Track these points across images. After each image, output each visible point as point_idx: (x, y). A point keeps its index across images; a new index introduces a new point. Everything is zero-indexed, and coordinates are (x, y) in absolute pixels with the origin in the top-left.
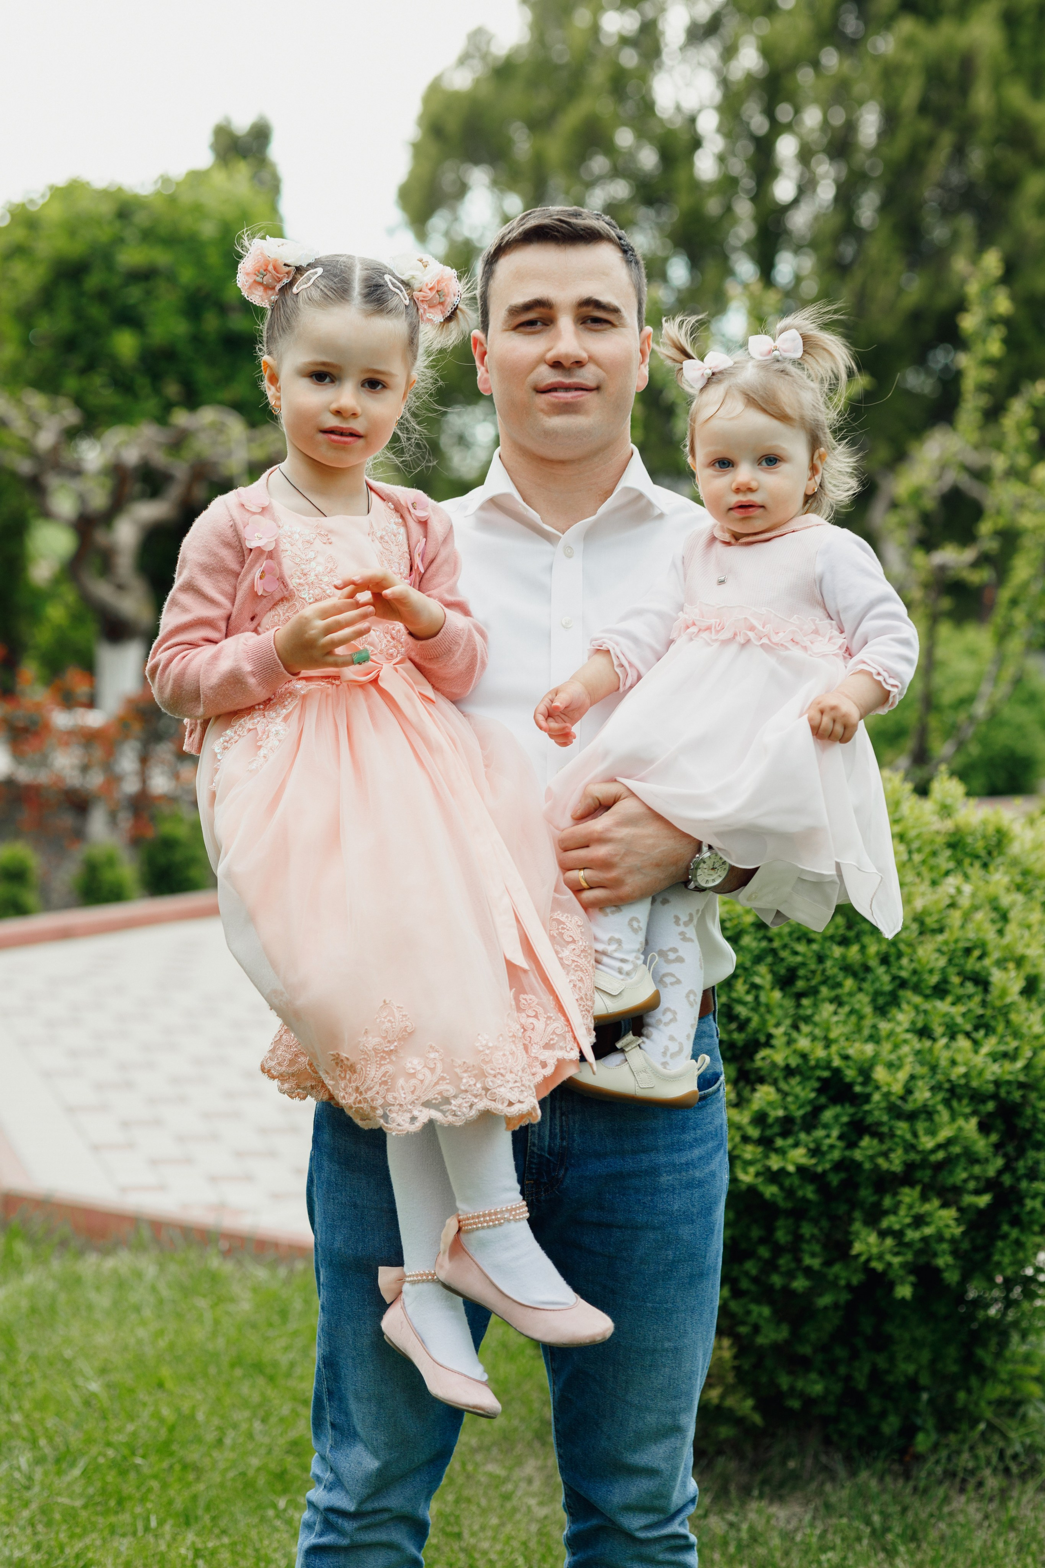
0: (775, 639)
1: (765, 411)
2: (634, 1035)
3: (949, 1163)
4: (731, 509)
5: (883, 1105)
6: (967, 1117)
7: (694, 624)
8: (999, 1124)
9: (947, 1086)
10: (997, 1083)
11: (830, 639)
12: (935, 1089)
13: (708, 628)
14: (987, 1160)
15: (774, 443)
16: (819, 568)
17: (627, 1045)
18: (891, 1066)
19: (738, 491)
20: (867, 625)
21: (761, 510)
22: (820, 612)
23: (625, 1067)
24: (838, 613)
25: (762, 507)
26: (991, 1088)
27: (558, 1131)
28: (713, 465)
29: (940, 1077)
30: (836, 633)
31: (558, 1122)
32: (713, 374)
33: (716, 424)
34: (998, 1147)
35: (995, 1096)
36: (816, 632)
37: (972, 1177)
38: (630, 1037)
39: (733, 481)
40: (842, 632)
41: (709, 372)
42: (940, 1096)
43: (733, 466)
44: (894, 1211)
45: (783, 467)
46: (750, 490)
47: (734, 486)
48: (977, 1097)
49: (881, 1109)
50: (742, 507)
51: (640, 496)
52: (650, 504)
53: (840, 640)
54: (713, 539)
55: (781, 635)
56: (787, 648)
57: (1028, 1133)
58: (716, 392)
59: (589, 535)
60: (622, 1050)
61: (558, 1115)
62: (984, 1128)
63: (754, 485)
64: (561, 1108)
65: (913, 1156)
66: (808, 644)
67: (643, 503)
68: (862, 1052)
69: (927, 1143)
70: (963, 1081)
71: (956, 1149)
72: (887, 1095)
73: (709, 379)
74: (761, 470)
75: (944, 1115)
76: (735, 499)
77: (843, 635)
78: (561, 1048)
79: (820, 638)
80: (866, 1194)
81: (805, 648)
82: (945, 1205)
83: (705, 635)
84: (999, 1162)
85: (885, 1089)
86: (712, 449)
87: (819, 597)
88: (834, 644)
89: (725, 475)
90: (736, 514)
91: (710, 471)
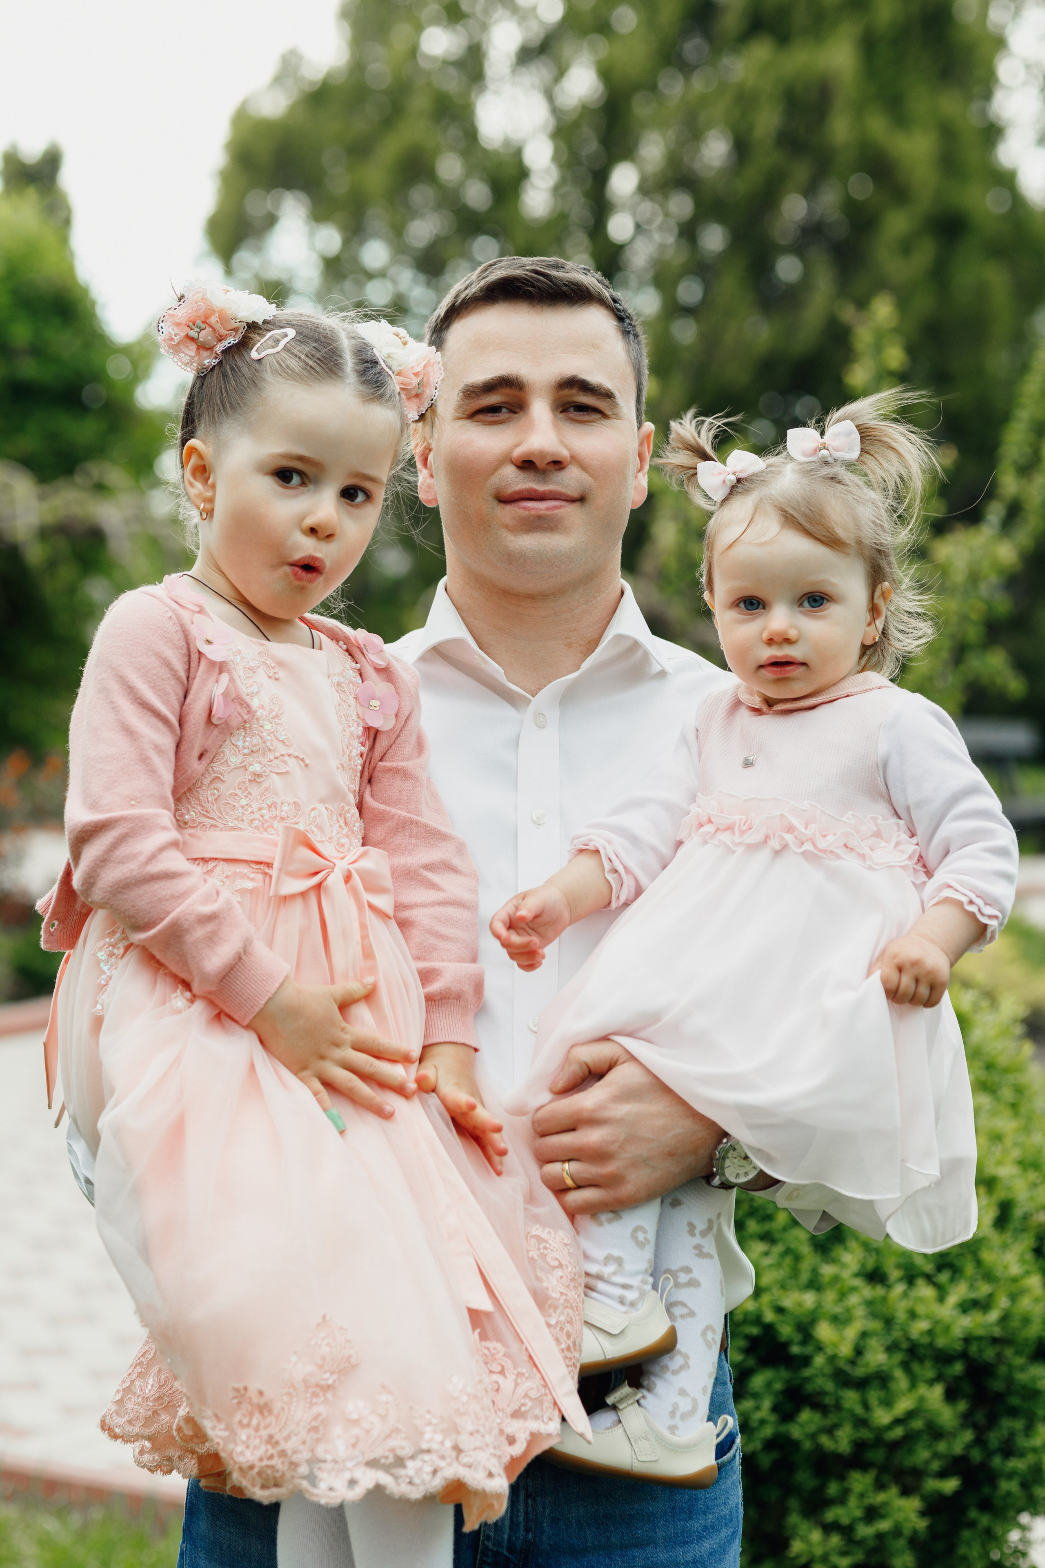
0: (823, 844)
1: (808, 533)
2: (630, 1385)
3: (910, 1439)
4: (761, 667)
5: (828, 1370)
6: (931, 1383)
7: (710, 821)
8: (967, 1387)
9: (905, 1345)
10: (967, 1340)
11: (897, 844)
12: (891, 1349)
13: (730, 828)
14: (953, 1435)
15: (821, 577)
16: (883, 748)
17: (621, 1400)
18: (838, 1321)
19: (770, 642)
20: (949, 828)
21: (802, 669)
22: (883, 808)
23: (619, 1431)
24: (908, 809)
25: (804, 664)
26: (958, 1346)
27: (521, 1519)
28: (737, 605)
29: (897, 1334)
30: (905, 837)
31: (521, 1508)
32: (739, 480)
33: (741, 552)
34: (967, 1420)
35: (964, 1355)
36: (878, 835)
37: (936, 1455)
38: (626, 1390)
39: (764, 629)
40: (913, 835)
41: (733, 478)
42: (898, 1357)
43: (764, 608)
44: (842, 1499)
45: (833, 610)
46: (788, 641)
47: (765, 636)
48: (943, 1358)
49: (824, 1375)
50: (777, 664)
51: (636, 645)
52: (646, 656)
53: (910, 847)
54: (737, 704)
55: (830, 838)
56: (838, 857)
57: (1000, 1397)
58: (742, 506)
59: (567, 698)
60: (614, 1407)
61: (522, 1497)
62: (951, 1396)
63: (792, 634)
64: (526, 1488)
65: (865, 1434)
66: (867, 851)
67: (639, 654)
68: (800, 1305)
69: (882, 1417)
70: (926, 1340)
71: (917, 1424)
72: (833, 1359)
73: (733, 487)
74: (804, 613)
75: (901, 1380)
76: (768, 653)
77: (915, 840)
78: (536, 1418)
79: (884, 844)
80: (804, 1478)
81: (863, 857)
82: (906, 1492)
83: (725, 837)
84: (968, 1436)
85: (830, 1351)
86: (736, 584)
87: (883, 787)
88: (902, 852)
89: (753, 620)
90: (767, 674)
91: (733, 614)
